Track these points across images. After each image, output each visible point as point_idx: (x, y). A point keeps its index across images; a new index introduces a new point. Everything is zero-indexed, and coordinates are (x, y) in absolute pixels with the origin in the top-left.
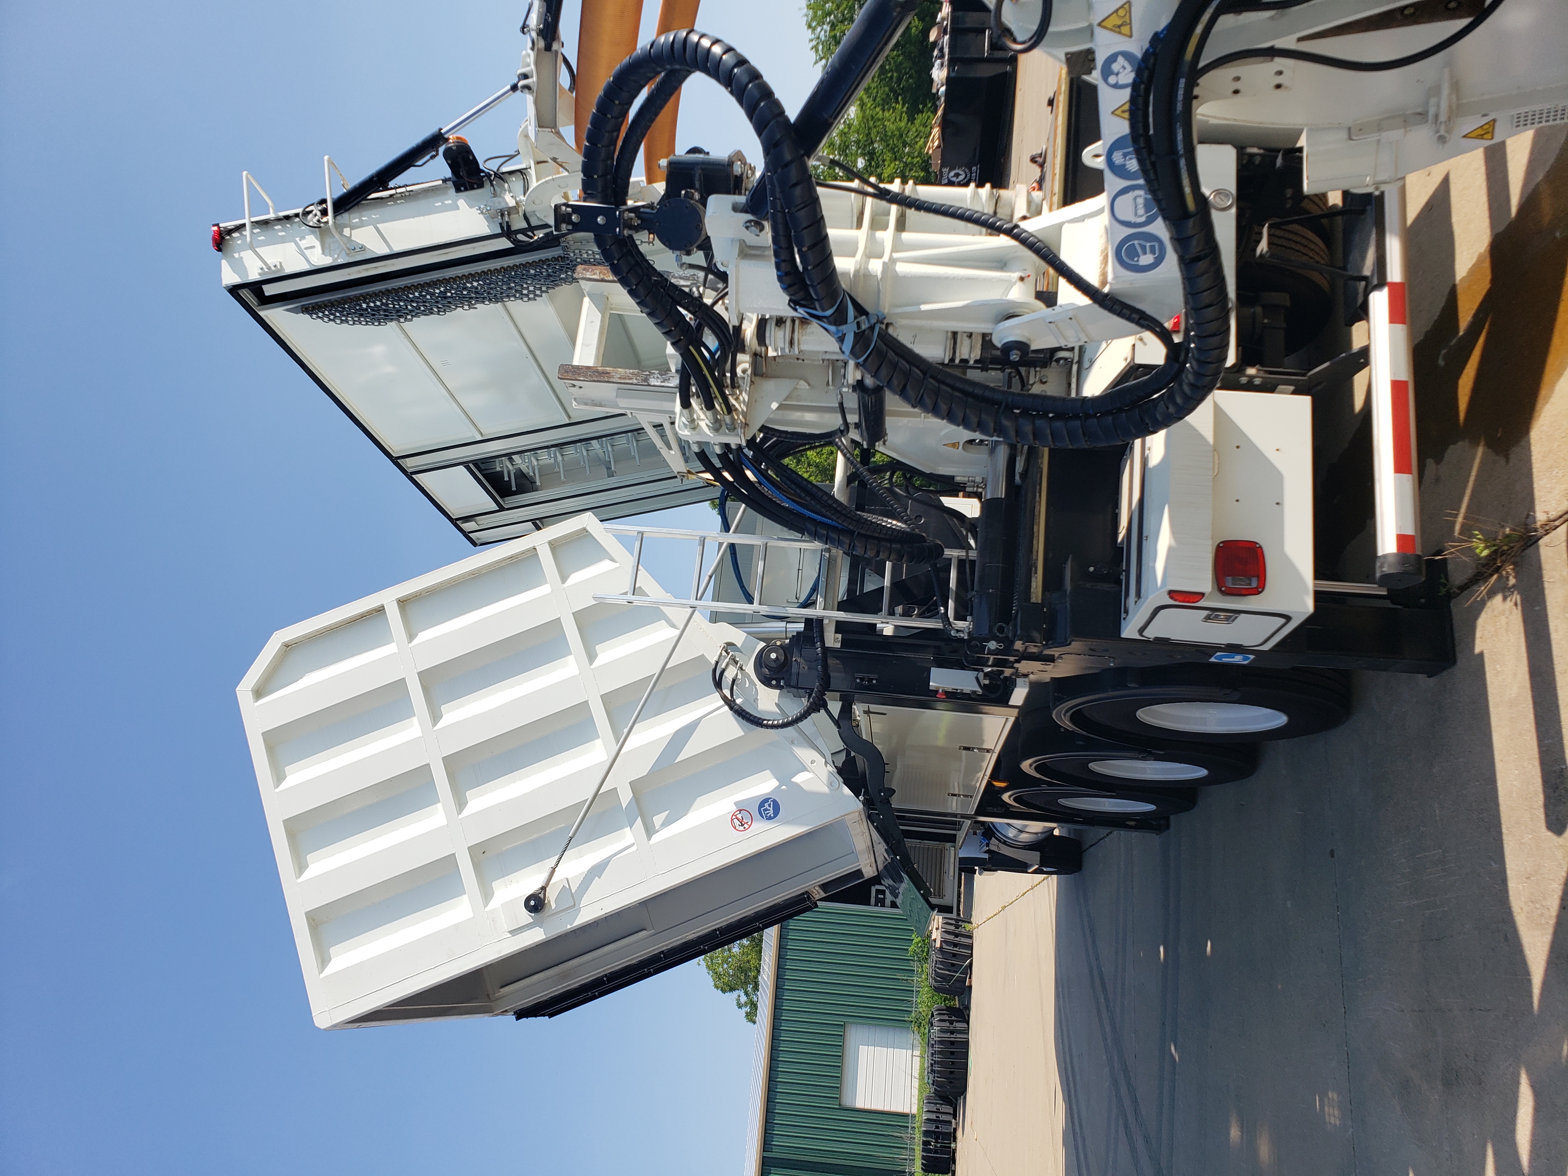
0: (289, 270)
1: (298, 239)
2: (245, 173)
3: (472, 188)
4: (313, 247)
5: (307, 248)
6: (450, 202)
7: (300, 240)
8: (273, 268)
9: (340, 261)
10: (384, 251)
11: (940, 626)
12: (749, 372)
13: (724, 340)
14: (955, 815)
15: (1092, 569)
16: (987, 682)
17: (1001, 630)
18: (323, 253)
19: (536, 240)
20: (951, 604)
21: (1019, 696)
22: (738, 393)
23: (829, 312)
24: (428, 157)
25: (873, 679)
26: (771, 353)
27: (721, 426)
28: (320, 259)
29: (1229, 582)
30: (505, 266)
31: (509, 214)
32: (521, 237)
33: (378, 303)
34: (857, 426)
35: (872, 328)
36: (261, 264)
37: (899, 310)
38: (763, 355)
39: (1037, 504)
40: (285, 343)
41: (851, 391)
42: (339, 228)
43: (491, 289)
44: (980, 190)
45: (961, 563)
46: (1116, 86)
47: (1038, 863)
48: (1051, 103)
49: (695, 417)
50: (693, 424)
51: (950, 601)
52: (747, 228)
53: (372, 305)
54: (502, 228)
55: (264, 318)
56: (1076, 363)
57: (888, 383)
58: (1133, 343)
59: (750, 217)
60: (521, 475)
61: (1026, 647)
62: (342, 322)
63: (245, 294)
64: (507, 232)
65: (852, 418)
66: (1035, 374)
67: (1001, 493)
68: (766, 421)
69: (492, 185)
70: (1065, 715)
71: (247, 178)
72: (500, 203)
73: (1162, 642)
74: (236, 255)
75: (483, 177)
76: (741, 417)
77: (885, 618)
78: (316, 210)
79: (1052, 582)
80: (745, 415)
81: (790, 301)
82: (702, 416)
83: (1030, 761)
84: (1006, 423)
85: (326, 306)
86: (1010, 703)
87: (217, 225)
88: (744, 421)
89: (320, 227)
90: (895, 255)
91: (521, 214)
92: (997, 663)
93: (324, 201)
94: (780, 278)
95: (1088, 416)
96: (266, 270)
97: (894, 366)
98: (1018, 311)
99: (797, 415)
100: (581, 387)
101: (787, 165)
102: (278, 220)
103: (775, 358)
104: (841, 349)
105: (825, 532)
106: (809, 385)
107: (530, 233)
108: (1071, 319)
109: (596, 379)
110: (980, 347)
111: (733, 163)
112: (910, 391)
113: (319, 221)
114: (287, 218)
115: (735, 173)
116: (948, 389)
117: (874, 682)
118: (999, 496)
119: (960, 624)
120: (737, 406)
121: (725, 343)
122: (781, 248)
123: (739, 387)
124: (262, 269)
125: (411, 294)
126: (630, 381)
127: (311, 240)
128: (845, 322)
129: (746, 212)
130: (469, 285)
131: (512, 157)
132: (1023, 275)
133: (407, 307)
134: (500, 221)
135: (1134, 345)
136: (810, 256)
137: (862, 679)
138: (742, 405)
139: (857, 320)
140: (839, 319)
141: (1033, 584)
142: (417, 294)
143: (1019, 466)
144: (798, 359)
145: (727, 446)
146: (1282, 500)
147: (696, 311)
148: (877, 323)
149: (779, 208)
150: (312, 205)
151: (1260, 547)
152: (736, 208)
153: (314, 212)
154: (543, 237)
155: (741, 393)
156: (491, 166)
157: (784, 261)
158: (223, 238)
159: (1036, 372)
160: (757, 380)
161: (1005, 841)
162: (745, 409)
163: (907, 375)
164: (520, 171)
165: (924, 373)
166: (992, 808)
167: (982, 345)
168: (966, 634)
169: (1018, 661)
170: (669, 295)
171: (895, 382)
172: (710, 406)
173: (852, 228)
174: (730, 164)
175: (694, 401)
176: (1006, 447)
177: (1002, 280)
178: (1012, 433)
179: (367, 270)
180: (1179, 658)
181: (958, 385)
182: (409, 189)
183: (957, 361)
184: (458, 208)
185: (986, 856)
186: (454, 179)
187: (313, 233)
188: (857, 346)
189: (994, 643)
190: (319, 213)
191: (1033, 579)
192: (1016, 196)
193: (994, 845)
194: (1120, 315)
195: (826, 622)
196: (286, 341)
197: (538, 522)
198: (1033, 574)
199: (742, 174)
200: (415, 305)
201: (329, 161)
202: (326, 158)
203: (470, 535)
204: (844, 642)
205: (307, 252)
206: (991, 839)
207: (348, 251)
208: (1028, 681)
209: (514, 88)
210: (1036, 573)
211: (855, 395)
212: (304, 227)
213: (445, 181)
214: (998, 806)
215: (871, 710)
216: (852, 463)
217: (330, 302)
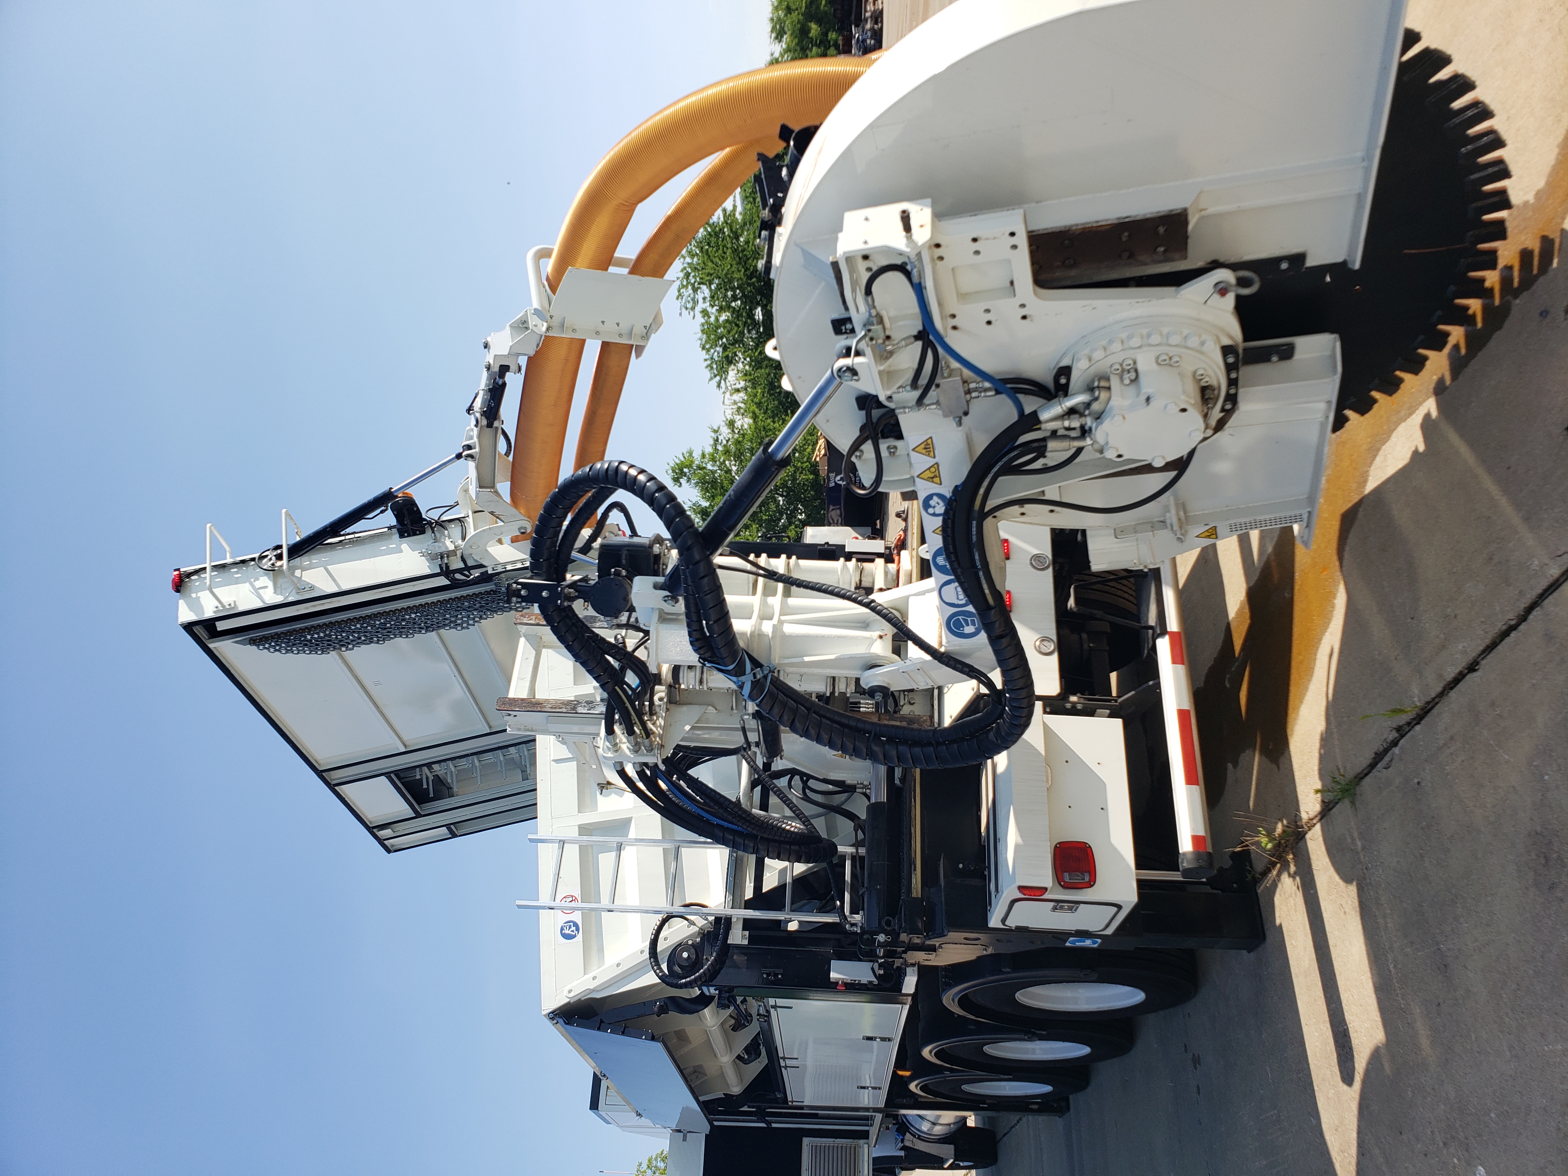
0: (242, 608)
1: (252, 580)
2: (209, 525)
3: (415, 534)
4: (266, 587)
5: (260, 588)
6: (394, 546)
7: (254, 581)
8: (227, 607)
9: (291, 599)
10: (334, 589)
11: (837, 920)
12: (665, 700)
13: (644, 679)
14: (867, 1109)
15: (961, 866)
16: (882, 972)
17: (888, 923)
18: (275, 592)
19: (472, 578)
20: (847, 898)
21: (910, 984)
22: (655, 719)
23: (731, 667)
24: (378, 511)
25: (778, 974)
26: (683, 686)
27: (640, 748)
28: (271, 597)
29: (1067, 877)
30: (441, 599)
31: (448, 557)
32: (458, 576)
33: (322, 635)
34: (757, 744)
35: (765, 677)
36: (217, 604)
37: (786, 661)
38: (677, 687)
39: (913, 808)
41: (751, 717)
42: (292, 569)
43: (428, 619)
44: (848, 563)
45: (854, 860)
46: (934, 515)
47: (953, 1157)
49: (618, 740)
50: (616, 747)
51: (846, 895)
52: (665, 601)
53: (316, 636)
54: (441, 568)
55: (213, 649)
57: (780, 718)
59: (667, 593)
60: (439, 782)
61: (911, 939)
62: (287, 651)
63: (197, 630)
64: (446, 571)
65: (753, 737)
67: (884, 798)
68: (679, 741)
69: (433, 532)
70: (953, 1001)
71: (211, 531)
72: (440, 547)
73: (1022, 930)
74: (194, 595)
75: (426, 524)
76: (658, 739)
77: (788, 914)
78: (271, 555)
79: (929, 879)
81: (700, 658)
82: (624, 740)
83: (929, 1048)
84: (876, 748)
85: (273, 638)
86: (903, 992)
87: (178, 570)
88: (660, 743)
89: (274, 570)
90: (783, 618)
91: (459, 555)
92: (888, 954)
93: (279, 548)
94: (692, 643)
95: (938, 744)
96: (221, 608)
97: (784, 705)
98: (879, 662)
99: (706, 735)
100: (515, 716)
102: (235, 564)
103: (686, 690)
105: (731, 837)
106: (716, 710)
107: (466, 573)
108: (917, 670)
109: (530, 709)
110: (854, 686)
111: (653, 544)
112: (798, 725)
113: (273, 565)
114: (243, 562)
115: (655, 553)
116: (829, 722)
117: (780, 976)
118: (882, 801)
119: (855, 918)
120: (654, 729)
121: (645, 681)
122: (693, 621)
123: (656, 714)
124: (217, 607)
125: (353, 625)
126: (560, 710)
127: (265, 581)
128: (744, 673)
129: (664, 589)
130: (407, 617)
131: (452, 507)
132: (880, 635)
133: (349, 638)
134: (440, 562)
136: (716, 627)
137: (768, 974)
138: (659, 729)
139: (754, 671)
140: (739, 672)
141: (914, 881)
142: (358, 626)
145: (646, 764)
146: (1106, 805)
147: (621, 657)
148: (769, 672)
149: (691, 592)
150: (268, 550)
151: (1090, 847)
152: (656, 587)
153: (269, 557)
154: (478, 576)
155: (658, 719)
156: (434, 515)
157: (695, 630)
158: (182, 581)
159: (905, 695)
160: (672, 706)
161: (919, 1136)
162: (661, 733)
163: (795, 712)
164: (458, 519)
165: (808, 709)
166: (900, 1100)
168: (859, 928)
169: (905, 952)
170: (599, 648)
171: (785, 717)
172: (630, 732)
173: (748, 595)
174: (651, 546)
175: (617, 728)
177: (866, 638)
178: (881, 757)
179: (314, 606)
180: (1040, 944)
181: (837, 718)
182: (357, 535)
183: (836, 694)
184: (401, 551)
185: (902, 1153)
186: (399, 527)
187: (266, 575)
188: (754, 691)
189: (883, 936)
190: (274, 558)
191: (913, 876)
193: (909, 1140)
194: (955, 669)
195: (734, 920)
196: (230, 668)
197: (451, 827)
198: (913, 871)
199: (660, 553)
200: (356, 635)
201: (286, 513)
202: (284, 511)
203: (385, 842)
204: (751, 939)
205: (261, 591)
206: (905, 1134)
207: (299, 590)
208: (916, 968)
209: (459, 456)
210: (915, 870)
211: (755, 721)
212: (259, 570)
213: (390, 528)
214: (908, 1099)
215: (778, 1005)
216: (755, 770)
217: (276, 634)
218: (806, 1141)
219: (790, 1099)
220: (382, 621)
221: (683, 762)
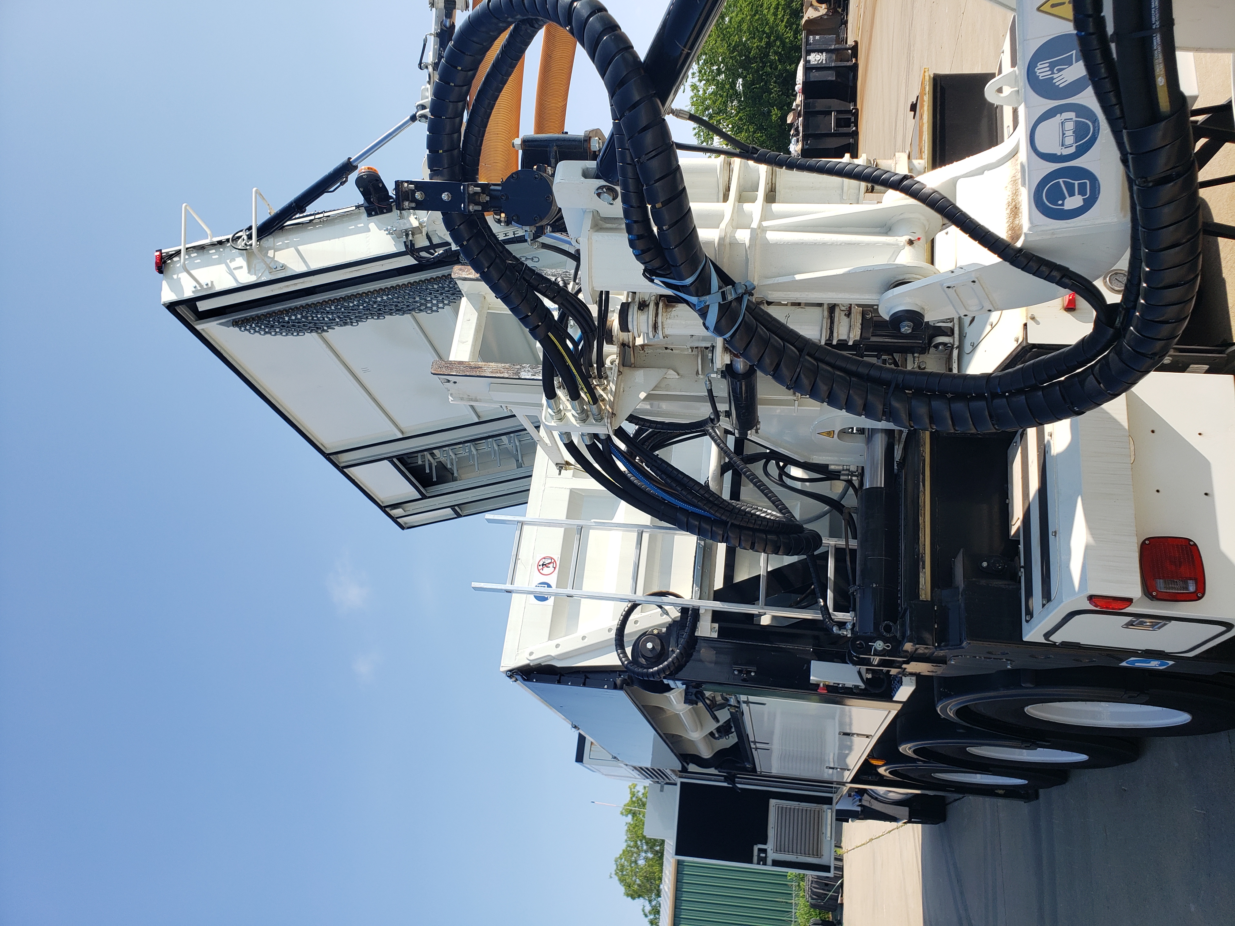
0: (218, 288)
1: (228, 261)
2: (184, 205)
3: (382, 213)
4: (241, 267)
5: (235, 269)
6: (362, 225)
7: (230, 262)
8: (205, 287)
9: (264, 279)
10: (303, 269)
11: (819, 617)
12: (617, 362)
13: (587, 328)
14: (832, 783)
15: (985, 564)
16: (869, 676)
17: (888, 629)
18: (249, 272)
19: (437, 256)
20: (830, 594)
21: (903, 693)
22: (606, 383)
23: (689, 281)
24: (339, 184)
25: (751, 672)
26: (639, 341)
27: (588, 416)
28: (246, 278)
29: (1160, 584)
30: (412, 281)
31: (413, 234)
32: (423, 254)
34: (728, 414)
35: (739, 299)
36: (195, 284)
37: (770, 281)
38: (631, 344)
39: (921, 494)
40: (222, 354)
41: (719, 376)
42: (264, 251)
45: (839, 553)
47: (907, 815)
48: (913, 108)
49: (561, 407)
50: (559, 415)
51: (829, 590)
52: (599, 195)
53: (293, 318)
54: (406, 246)
55: (201, 331)
56: (957, 348)
57: (759, 361)
58: (1025, 322)
59: (602, 182)
60: (442, 467)
61: (917, 649)
62: (266, 333)
63: (180, 309)
64: (411, 249)
66: (914, 360)
67: (880, 482)
68: (633, 412)
69: (397, 207)
70: (951, 709)
71: (186, 210)
72: (404, 224)
73: (1072, 647)
74: (175, 277)
75: (392, 202)
76: (608, 407)
77: (763, 608)
78: (244, 235)
79: (944, 579)
80: (612, 405)
81: (645, 271)
82: (570, 407)
83: (909, 745)
84: (896, 404)
85: (253, 319)
86: (895, 699)
87: (160, 251)
88: (610, 410)
89: (246, 249)
90: (765, 224)
91: (424, 233)
92: (882, 663)
93: (250, 228)
94: (632, 244)
95: (994, 396)
96: (199, 288)
97: (766, 343)
98: (907, 277)
99: (665, 406)
100: (455, 383)
101: (636, 105)
102: (213, 245)
103: (643, 346)
104: (704, 324)
105: (697, 523)
106: (678, 374)
107: (432, 251)
108: (974, 282)
109: (468, 374)
110: (860, 327)
111: (590, 138)
112: (785, 371)
113: (246, 244)
114: (220, 243)
116: (829, 369)
117: (753, 674)
118: (879, 486)
119: (840, 616)
120: (605, 396)
121: (589, 331)
122: (632, 207)
123: (606, 378)
124: (195, 287)
125: (328, 307)
126: (502, 375)
127: (240, 261)
128: (707, 291)
129: (597, 177)
130: (379, 299)
132: (913, 239)
133: (324, 319)
134: (405, 240)
135: (1025, 325)
136: (666, 216)
137: (740, 672)
138: (609, 395)
139: (723, 290)
140: (701, 289)
141: (922, 580)
142: (333, 308)
143: (898, 454)
144: (666, 348)
145: (596, 436)
146: (1212, 490)
147: (555, 297)
148: (745, 294)
149: (629, 160)
150: (241, 231)
151: (1195, 545)
152: (586, 174)
153: (241, 238)
154: (442, 253)
155: (608, 384)
157: (636, 222)
158: (165, 262)
159: (914, 357)
160: (626, 370)
161: (877, 797)
162: (612, 399)
163: (780, 353)
165: (800, 350)
166: (867, 777)
167: (862, 324)
168: (850, 632)
169: (905, 662)
170: (524, 279)
171: (767, 361)
172: (574, 396)
173: (718, 202)
174: (587, 139)
175: (559, 392)
176: (884, 435)
177: (888, 244)
178: (904, 416)
179: (287, 286)
180: (1085, 662)
181: (839, 363)
182: (326, 214)
183: (835, 342)
184: (369, 230)
185: (859, 809)
186: (367, 205)
187: (242, 255)
188: (723, 321)
189: (880, 643)
190: (246, 238)
191: (921, 574)
192: (896, 164)
193: (867, 801)
194: (1036, 273)
195: (701, 611)
196: (222, 352)
197: (456, 508)
198: (921, 570)
200: (330, 316)
201: (256, 192)
202: (254, 189)
203: (398, 520)
204: (721, 632)
205: (235, 272)
206: (863, 796)
207: (271, 270)
208: (914, 678)
209: (413, 118)
210: (924, 568)
211: (724, 382)
212: (234, 251)
213: (358, 207)
214: (874, 777)
215: (750, 700)
216: (725, 452)
217: (257, 316)
218: (773, 802)
219: (758, 770)
220: (355, 303)
221: (647, 444)
